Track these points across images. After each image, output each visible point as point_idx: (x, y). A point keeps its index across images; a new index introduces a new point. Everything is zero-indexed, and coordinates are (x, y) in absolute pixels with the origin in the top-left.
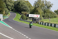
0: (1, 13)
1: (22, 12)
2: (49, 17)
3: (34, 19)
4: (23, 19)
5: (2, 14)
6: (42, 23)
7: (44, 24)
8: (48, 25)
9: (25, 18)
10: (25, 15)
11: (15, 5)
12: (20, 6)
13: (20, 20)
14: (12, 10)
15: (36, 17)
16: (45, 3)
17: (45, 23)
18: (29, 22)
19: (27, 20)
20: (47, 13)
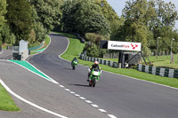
1: (88, 35)
2: (169, 50)
3: (124, 57)
4: (91, 56)
5: (26, 40)
6: (147, 68)
7: (154, 69)
8: (166, 75)
9: (97, 54)
10: (96, 43)
12: (80, 15)
13: (80, 58)
14: (57, 29)
15: (131, 49)
16: (157, 7)
17: (158, 69)
18: (109, 65)
19: (103, 60)
20: (163, 36)
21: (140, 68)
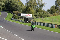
1: (14, 12)
2: (41, 17)
3: (26, 19)
4: (15, 19)
7: (36, 23)
8: (40, 25)
9: (17, 18)
10: (17, 14)
12: (11, 5)
14: (3, 10)
15: (28, 16)
16: (37, 2)
17: (38, 23)
19: (19, 20)
20: (39, 12)
21: (32, 23)
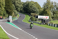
0: (10, 15)
3: (43, 21)
6: (51, 24)
7: (53, 25)
8: (57, 27)
9: (34, 20)
10: (34, 16)
11: (24, 6)
13: (29, 21)
15: (45, 18)
16: (54, 4)
17: (54, 25)
18: (38, 23)
19: (37, 22)
20: (56, 14)
21: (49, 24)
